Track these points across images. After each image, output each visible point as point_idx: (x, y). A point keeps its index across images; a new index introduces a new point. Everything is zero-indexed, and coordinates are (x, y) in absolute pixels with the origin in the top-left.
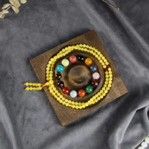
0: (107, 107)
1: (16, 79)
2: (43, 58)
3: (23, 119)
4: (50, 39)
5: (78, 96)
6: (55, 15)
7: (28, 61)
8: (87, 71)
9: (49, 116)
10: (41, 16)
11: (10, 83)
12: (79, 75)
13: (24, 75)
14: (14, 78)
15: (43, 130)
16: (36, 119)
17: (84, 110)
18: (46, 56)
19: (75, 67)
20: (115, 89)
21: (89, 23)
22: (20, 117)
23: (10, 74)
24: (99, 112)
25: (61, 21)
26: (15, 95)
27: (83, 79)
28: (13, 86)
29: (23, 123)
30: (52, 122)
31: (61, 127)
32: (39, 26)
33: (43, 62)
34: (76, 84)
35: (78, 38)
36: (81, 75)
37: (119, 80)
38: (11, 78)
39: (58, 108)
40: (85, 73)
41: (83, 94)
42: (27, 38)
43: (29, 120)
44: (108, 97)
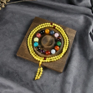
0: (73, 46)
1: (17, 70)
2: (23, 48)
3: (39, 87)
4: (18, 37)
5: (56, 51)
6: (11, 25)
7: (15, 56)
8: (50, 36)
9: (50, 74)
10: (4, 30)
11: (16, 75)
12: (47, 42)
13: (19, 65)
14: (15, 70)
15: (54, 84)
16: (45, 81)
17: (65, 56)
18: (23, 46)
19: (43, 39)
20: (70, 34)
21: (31, 16)
22: (36, 88)
23: (11, 71)
24: (72, 51)
25: (16, 25)
26: (23, 79)
27: (51, 42)
28: (18, 75)
29: (40, 89)
30: (55, 76)
31: (62, 74)
32: (6, 36)
33: (24, 50)
34: (50, 47)
35: (32, 26)
36: (49, 41)
37: (68, 29)
38: (14, 72)
39: (52, 65)
40: (49, 38)
41: (58, 48)
42: (5, 46)
43: (42, 85)
44: (70, 40)
